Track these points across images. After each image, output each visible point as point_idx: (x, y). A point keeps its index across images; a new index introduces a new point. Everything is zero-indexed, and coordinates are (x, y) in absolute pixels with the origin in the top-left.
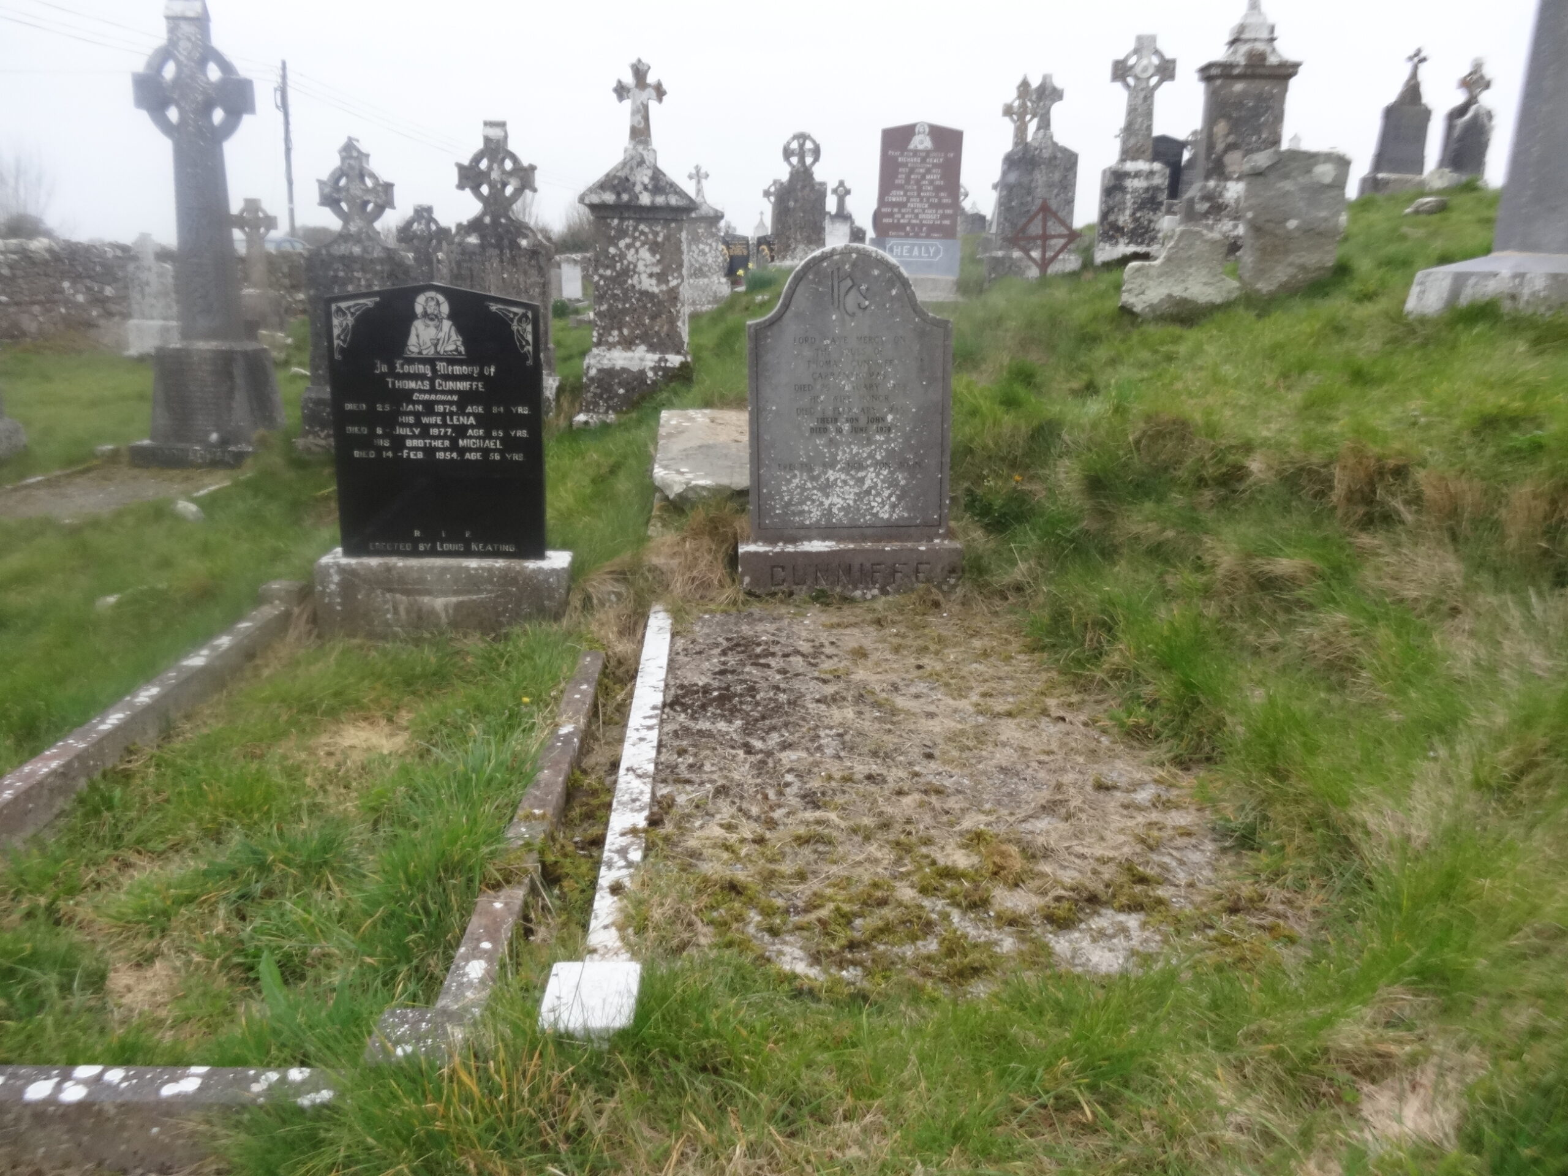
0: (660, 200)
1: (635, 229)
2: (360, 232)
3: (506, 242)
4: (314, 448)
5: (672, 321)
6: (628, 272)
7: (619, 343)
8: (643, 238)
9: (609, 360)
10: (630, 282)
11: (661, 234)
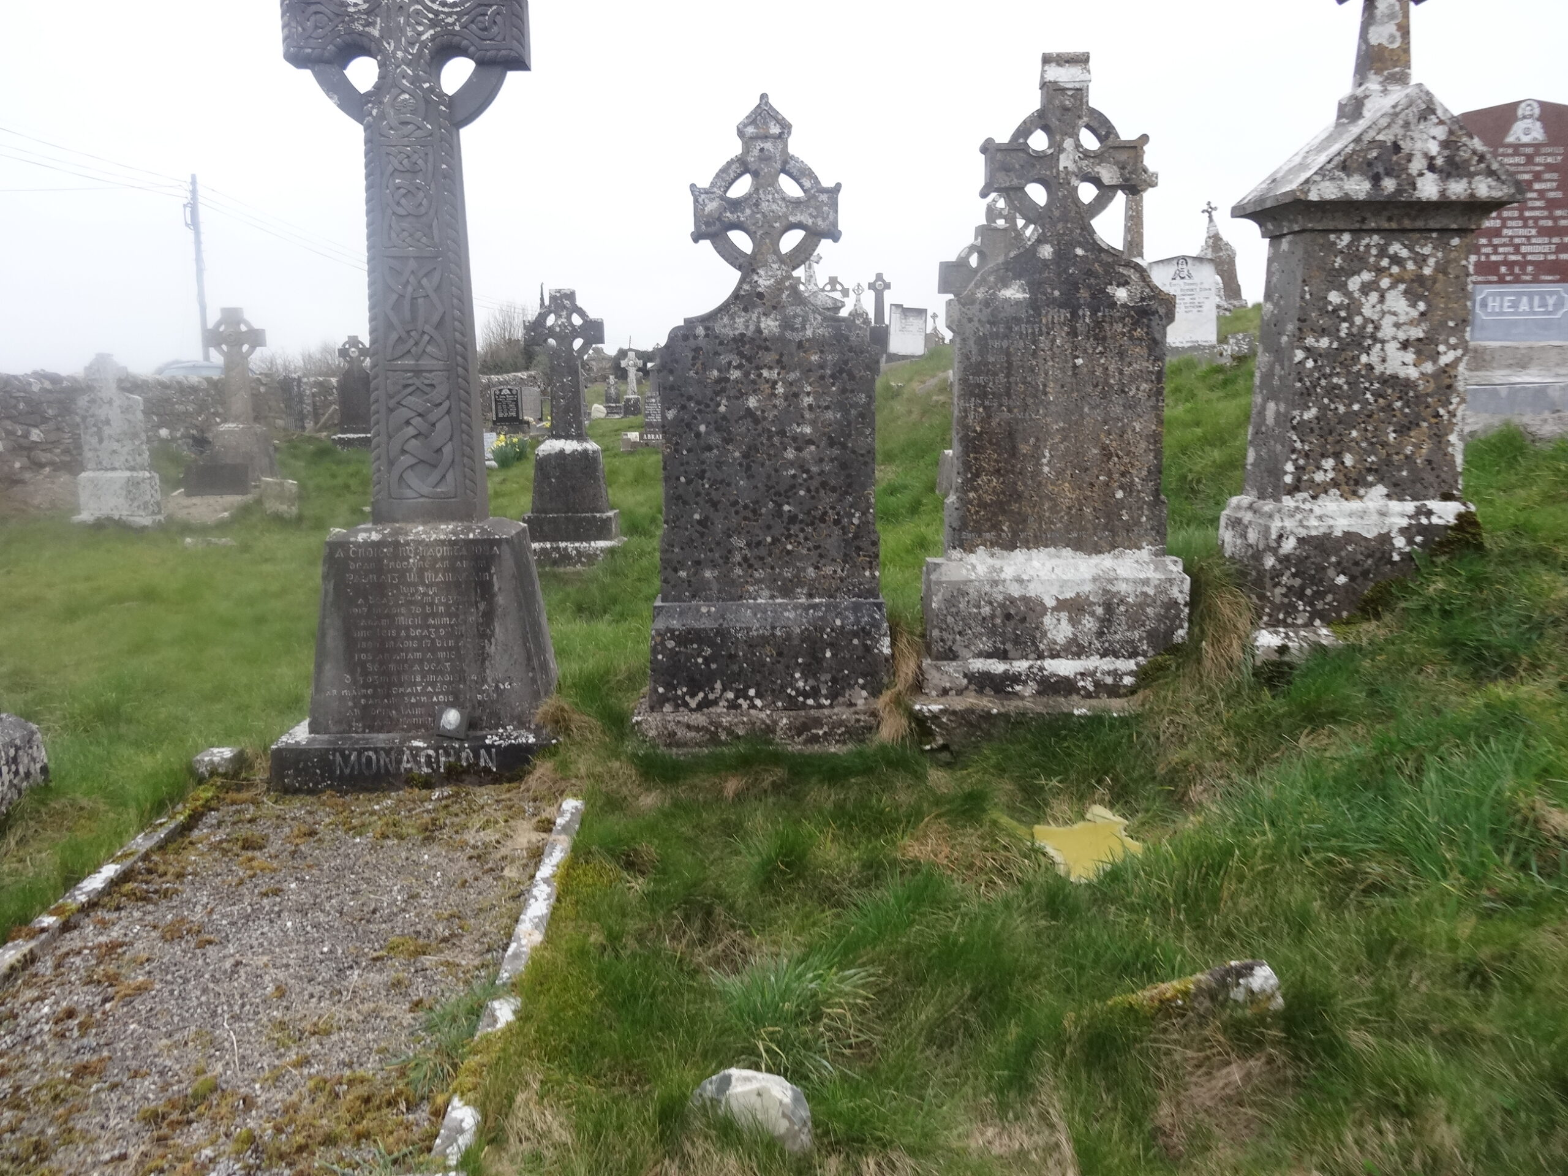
0: (1457, 189)
1: (1383, 252)
2: (779, 287)
3: (1084, 294)
4: (681, 733)
5: (1439, 437)
6: (1361, 341)
7: (1335, 483)
8: (1395, 269)
9: (1320, 518)
10: (1364, 359)
11: (1432, 261)
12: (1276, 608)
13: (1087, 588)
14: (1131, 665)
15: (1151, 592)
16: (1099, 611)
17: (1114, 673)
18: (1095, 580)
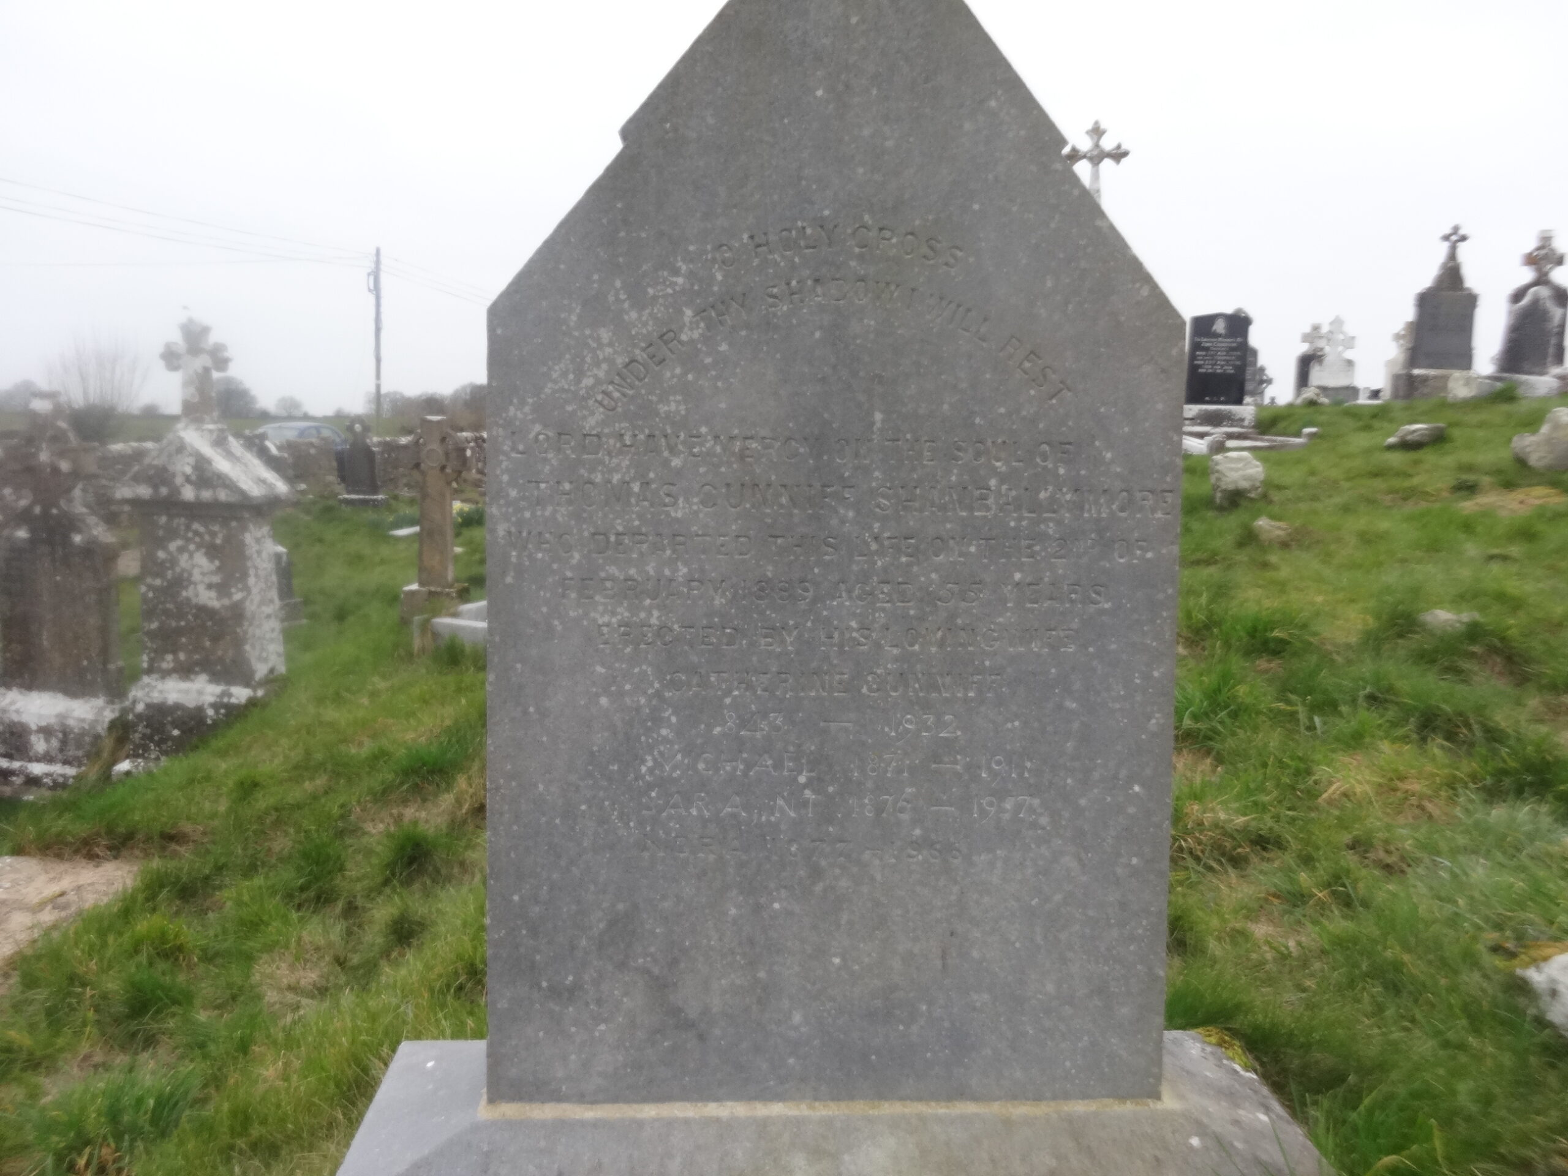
0: (206, 495)
1: (188, 528)
3: (58, 538)
5: (239, 644)
6: (180, 582)
8: (197, 539)
9: (161, 692)
10: (184, 594)
11: (220, 536)
12: (137, 747)
13: (53, 721)
14: (71, 771)
15: (87, 727)
16: (60, 735)
17: (63, 776)
18: (58, 716)
